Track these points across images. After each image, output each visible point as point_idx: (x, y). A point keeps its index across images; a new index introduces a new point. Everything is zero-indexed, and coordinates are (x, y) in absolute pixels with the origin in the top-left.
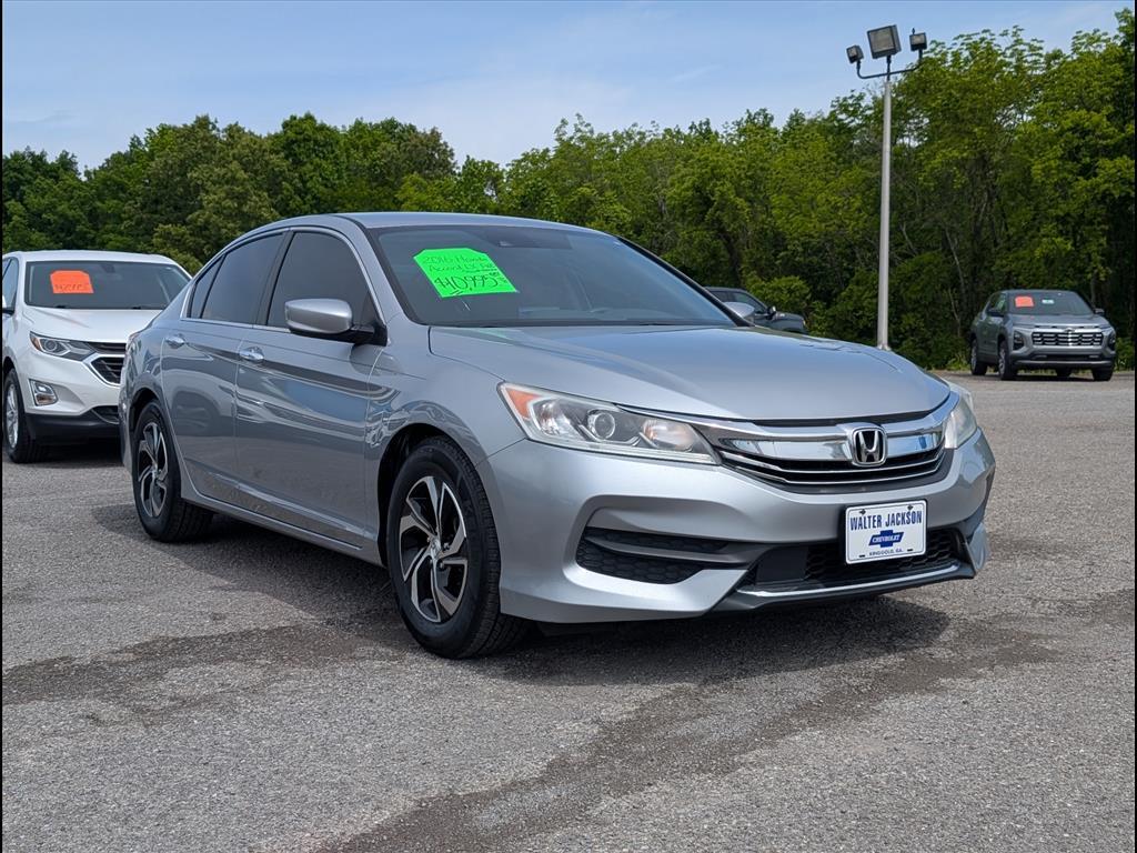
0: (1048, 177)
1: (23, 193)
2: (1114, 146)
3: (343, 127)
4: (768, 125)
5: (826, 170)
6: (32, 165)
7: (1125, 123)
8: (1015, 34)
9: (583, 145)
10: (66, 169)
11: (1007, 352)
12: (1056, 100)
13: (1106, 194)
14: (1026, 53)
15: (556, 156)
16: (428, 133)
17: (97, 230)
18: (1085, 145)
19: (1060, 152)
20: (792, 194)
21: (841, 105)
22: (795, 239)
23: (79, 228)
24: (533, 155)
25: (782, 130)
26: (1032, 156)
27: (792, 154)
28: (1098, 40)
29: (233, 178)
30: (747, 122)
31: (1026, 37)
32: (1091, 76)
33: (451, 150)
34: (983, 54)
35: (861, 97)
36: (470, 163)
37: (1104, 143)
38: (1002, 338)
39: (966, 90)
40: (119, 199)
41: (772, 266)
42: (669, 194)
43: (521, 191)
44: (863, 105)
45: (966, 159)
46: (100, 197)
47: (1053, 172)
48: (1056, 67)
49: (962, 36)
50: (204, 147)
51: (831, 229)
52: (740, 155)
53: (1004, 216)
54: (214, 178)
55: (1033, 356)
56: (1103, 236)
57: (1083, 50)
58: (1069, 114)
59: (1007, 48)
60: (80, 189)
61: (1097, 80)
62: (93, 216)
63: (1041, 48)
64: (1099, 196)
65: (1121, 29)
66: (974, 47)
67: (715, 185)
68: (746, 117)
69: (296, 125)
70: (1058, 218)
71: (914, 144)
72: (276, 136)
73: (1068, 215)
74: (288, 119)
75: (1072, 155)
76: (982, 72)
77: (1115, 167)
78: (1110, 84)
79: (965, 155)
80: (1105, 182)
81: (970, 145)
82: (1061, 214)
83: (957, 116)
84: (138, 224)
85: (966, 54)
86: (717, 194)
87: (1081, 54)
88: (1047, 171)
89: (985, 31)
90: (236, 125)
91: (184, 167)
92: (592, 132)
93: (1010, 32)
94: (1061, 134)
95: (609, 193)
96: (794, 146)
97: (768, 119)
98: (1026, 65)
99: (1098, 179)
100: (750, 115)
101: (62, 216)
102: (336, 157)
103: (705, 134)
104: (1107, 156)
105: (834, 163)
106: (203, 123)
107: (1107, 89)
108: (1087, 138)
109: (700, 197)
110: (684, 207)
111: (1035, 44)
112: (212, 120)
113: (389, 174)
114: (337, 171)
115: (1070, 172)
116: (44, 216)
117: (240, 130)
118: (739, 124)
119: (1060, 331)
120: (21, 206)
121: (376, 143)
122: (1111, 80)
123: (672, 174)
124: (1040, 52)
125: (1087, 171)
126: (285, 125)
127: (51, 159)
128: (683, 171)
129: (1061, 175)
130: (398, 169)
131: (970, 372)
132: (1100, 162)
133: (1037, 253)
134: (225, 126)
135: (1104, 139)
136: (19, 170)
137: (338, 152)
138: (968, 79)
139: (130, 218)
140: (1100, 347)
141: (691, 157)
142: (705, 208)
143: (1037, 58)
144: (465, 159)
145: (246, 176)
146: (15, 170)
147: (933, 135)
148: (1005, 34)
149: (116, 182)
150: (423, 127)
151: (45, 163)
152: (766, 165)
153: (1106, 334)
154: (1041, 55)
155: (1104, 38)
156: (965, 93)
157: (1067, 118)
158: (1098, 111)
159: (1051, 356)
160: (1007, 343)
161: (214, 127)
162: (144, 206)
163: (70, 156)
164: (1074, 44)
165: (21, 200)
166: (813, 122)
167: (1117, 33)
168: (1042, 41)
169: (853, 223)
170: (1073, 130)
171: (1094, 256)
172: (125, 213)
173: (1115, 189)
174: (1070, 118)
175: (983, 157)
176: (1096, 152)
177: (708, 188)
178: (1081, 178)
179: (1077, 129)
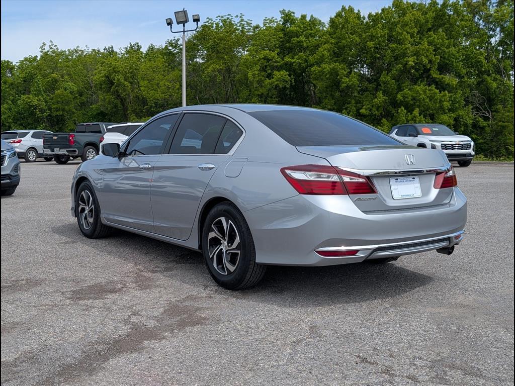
0: (254, 78)
2: (280, 66)
4: (139, 50)
5: (164, 71)
7: (284, 56)
8: (241, 17)
9: (54, 55)
12: (257, 46)
13: (277, 86)
14: (245, 25)
15: (40, 59)
18: (269, 65)
19: (259, 68)
20: (149, 81)
21: (170, 43)
22: (150, 101)
24: (29, 58)
25: (145, 52)
26: (248, 69)
27: (149, 63)
28: (273, 21)
30: (130, 48)
31: (245, 19)
32: (271, 36)
34: (228, 24)
35: (178, 40)
37: (276, 64)
39: (221, 39)
41: (142, 112)
42: (94, 78)
43: (24, 75)
44: (179, 43)
45: (222, 69)
47: (256, 76)
48: (257, 31)
49: (220, 16)
51: (166, 97)
52: (126, 63)
53: (238, 93)
57: (268, 25)
58: (262, 52)
59: (238, 23)
61: (273, 38)
63: (251, 24)
64: (274, 87)
65: (282, 18)
66: (224, 21)
67: (116, 76)
68: (129, 46)
70: (258, 95)
71: (201, 61)
73: (263, 94)
75: (264, 69)
76: (227, 32)
77: (280, 75)
78: (278, 40)
79: (221, 67)
80: (277, 81)
81: (223, 63)
82: (260, 93)
83: (218, 51)
85: (221, 24)
86: (116, 79)
87: (267, 27)
88: (254, 75)
89: (229, 15)
92: (58, 49)
93: (239, 16)
94: (259, 60)
95: (66, 77)
96: (150, 60)
97: (139, 47)
98: (245, 30)
99: (274, 80)
100: (131, 45)
103: (111, 52)
104: (277, 70)
105: (167, 68)
107: (277, 42)
108: (270, 62)
109: (108, 81)
110: (101, 85)
111: (249, 21)
115: (263, 76)
118: (126, 49)
122: (278, 38)
123: (95, 70)
125: (269, 76)
128: (100, 68)
129: (259, 77)
132: (275, 73)
138: (221, 35)
141: (104, 62)
142: (111, 85)
147: (208, 58)
148: (237, 16)
152: (138, 68)
154: (251, 26)
155: (275, 21)
156: (221, 41)
158: (273, 51)
164: (264, 22)
166: (158, 50)
168: (252, 21)
169: (176, 95)
170: (264, 59)
173: (280, 84)
174: (263, 54)
175: (229, 68)
176: (273, 68)
177: (112, 77)
178: (267, 79)
179: (266, 58)
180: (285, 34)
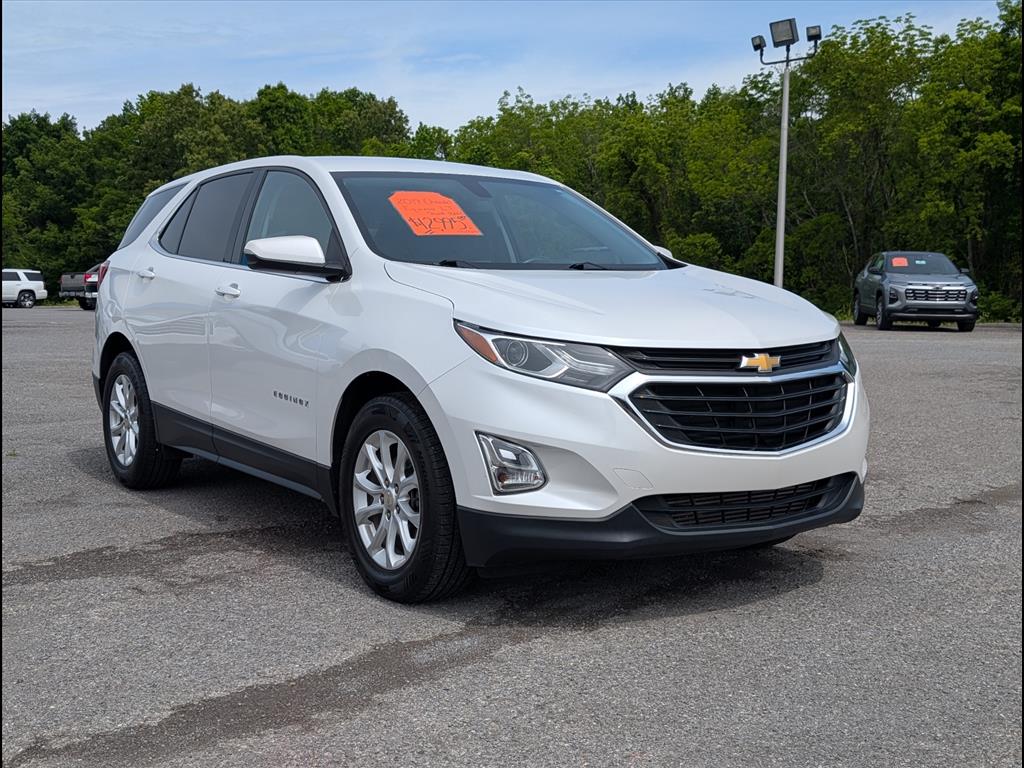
0: (932, 149)
1: (29, 150)
2: (992, 122)
3: (311, 95)
4: (688, 98)
5: (738, 139)
6: (37, 126)
7: (1002, 101)
8: (907, 20)
9: (523, 114)
10: (67, 130)
11: (884, 305)
12: (941, 81)
13: (982, 165)
14: (916, 38)
15: (499, 124)
16: (386, 101)
17: (94, 184)
18: (966, 121)
19: (943, 127)
20: (707, 160)
21: (752, 82)
22: (707, 200)
23: (78, 182)
24: (478, 122)
25: (699, 102)
26: (919, 130)
27: (707, 125)
28: (980, 27)
29: (215, 140)
30: (669, 94)
31: (917, 23)
32: (973, 59)
33: (406, 117)
34: (879, 38)
35: (769, 75)
36: (422, 129)
37: (983, 119)
38: (880, 293)
39: (862, 70)
40: (114, 157)
41: (688, 223)
42: (598, 159)
43: (468, 155)
44: (771, 82)
45: (862, 133)
46: (97, 155)
47: (937, 144)
48: (943, 50)
49: (860, 21)
50: (189, 113)
51: (740, 192)
52: (662, 125)
53: (893, 181)
54: (198, 139)
55: (906, 309)
56: (981, 201)
57: (966, 36)
58: (952, 93)
59: (900, 33)
60: (79, 147)
61: (978, 63)
62: (92, 173)
63: (930, 34)
64: (977, 166)
66: (871, 31)
67: (640, 152)
68: (668, 90)
69: (271, 94)
70: (940, 184)
71: (816, 117)
72: (253, 103)
73: (949, 182)
74: (263, 87)
75: (954, 129)
76: (877, 54)
77: (992, 141)
78: (990, 67)
79: (860, 128)
80: (983, 154)
81: (864, 119)
82: (944, 181)
83: (853, 94)
84: (130, 179)
85: (863, 37)
86: (641, 159)
87: (965, 39)
88: (931, 143)
89: (881, 18)
90: (217, 92)
91: (171, 129)
92: (531, 102)
93: (903, 19)
94: (944, 111)
95: (545, 157)
96: (710, 118)
97: (688, 92)
98: (916, 48)
99: (977, 151)
100: (672, 88)
101: (65, 171)
102: (305, 122)
103: (631, 105)
104: (985, 131)
105: (744, 134)
106: (188, 91)
107: (987, 71)
108: (968, 115)
109: (625, 163)
110: (611, 171)
111: (926, 30)
112: (196, 88)
113: (351, 138)
114: (306, 135)
115: (953, 144)
116: (47, 171)
117: (220, 97)
118: (661, 96)
119: (930, 288)
120: (26, 162)
121: (339, 111)
122: (990, 63)
123: (601, 140)
124: (930, 37)
125: (968, 144)
126: (261, 93)
127: (54, 120)
128: (611, 139)
129: (944, 148)
130: (358, 133)
131: (853, 322)
132: (979, 137)
133: (922, 216)
134: (208, 94)
135: (983, 115)
136: (26, 130)
137: (306, 118)
138: (864, 60)
139: (123, 174)
140: (964, 303)
141: (618, 126)
142: (629, 172)
143: (926, 42)
144: (419, 125)
145: (226, 139)
146: (22, 130)
147: (832, 110)
148: (899, 20)
149: (110, 141)
150: (382, 96)
151: (49, 125)
152: (685, 135)
153: (969, 291)
154: (930, 40)
155: (985, 25)
156: (861, 74)
157: (950, 97)
158: (978, 91)
159: (922, 310)
160: (884, 298)
161: (198, 95)
162: (135, 163)
163: (70, 118)
164: (959, 30)
165: (28, 157)
166: (727, 96)
167: (998, 21)
168: (931, 28)
169: (759, 188)
170: (956, 108)
171: (972, 218)
172: (118, 169)
173: (992, 160)
174: (954, 97)
175: (876, 130)
176: (975, 127)
177: (632, 154)
178: (961, 150)
179: (961, 107)
180: (1006, 54)
